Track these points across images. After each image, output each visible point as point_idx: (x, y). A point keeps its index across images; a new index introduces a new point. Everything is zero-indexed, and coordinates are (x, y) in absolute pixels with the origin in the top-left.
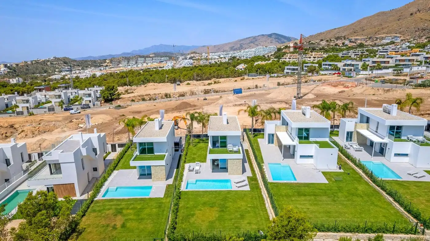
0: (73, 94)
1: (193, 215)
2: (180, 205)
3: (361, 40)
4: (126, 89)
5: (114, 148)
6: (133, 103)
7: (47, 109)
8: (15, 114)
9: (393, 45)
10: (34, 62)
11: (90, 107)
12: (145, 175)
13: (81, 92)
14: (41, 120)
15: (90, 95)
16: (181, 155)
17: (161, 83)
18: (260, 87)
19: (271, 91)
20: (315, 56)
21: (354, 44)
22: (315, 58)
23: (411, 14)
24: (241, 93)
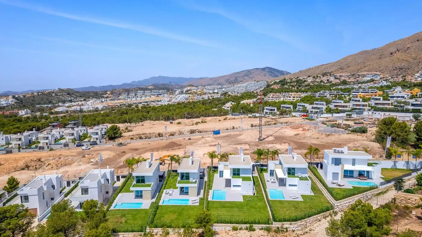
0: (82, 131)
1: (163, 217)
2: (157, 212)
3: (345, 77)
4: (127, 126)
5: (118, 178)
6: (132, 140)
7: (63, 145)
8: (38, 149)
9: (372, 83)
10: (40, 93)
11: (97, 144)
12: (139, 196)
13: (90, 131)
14: (60, 155)
15: (97, 134)
16: (163, 184)
17: (157, 121)
18: (237, 128)
19: (243, 132)
20: (294, 96)
21: (338, 81)
22: (294, 97)
23: (391, 54)
24: (219, 133)
